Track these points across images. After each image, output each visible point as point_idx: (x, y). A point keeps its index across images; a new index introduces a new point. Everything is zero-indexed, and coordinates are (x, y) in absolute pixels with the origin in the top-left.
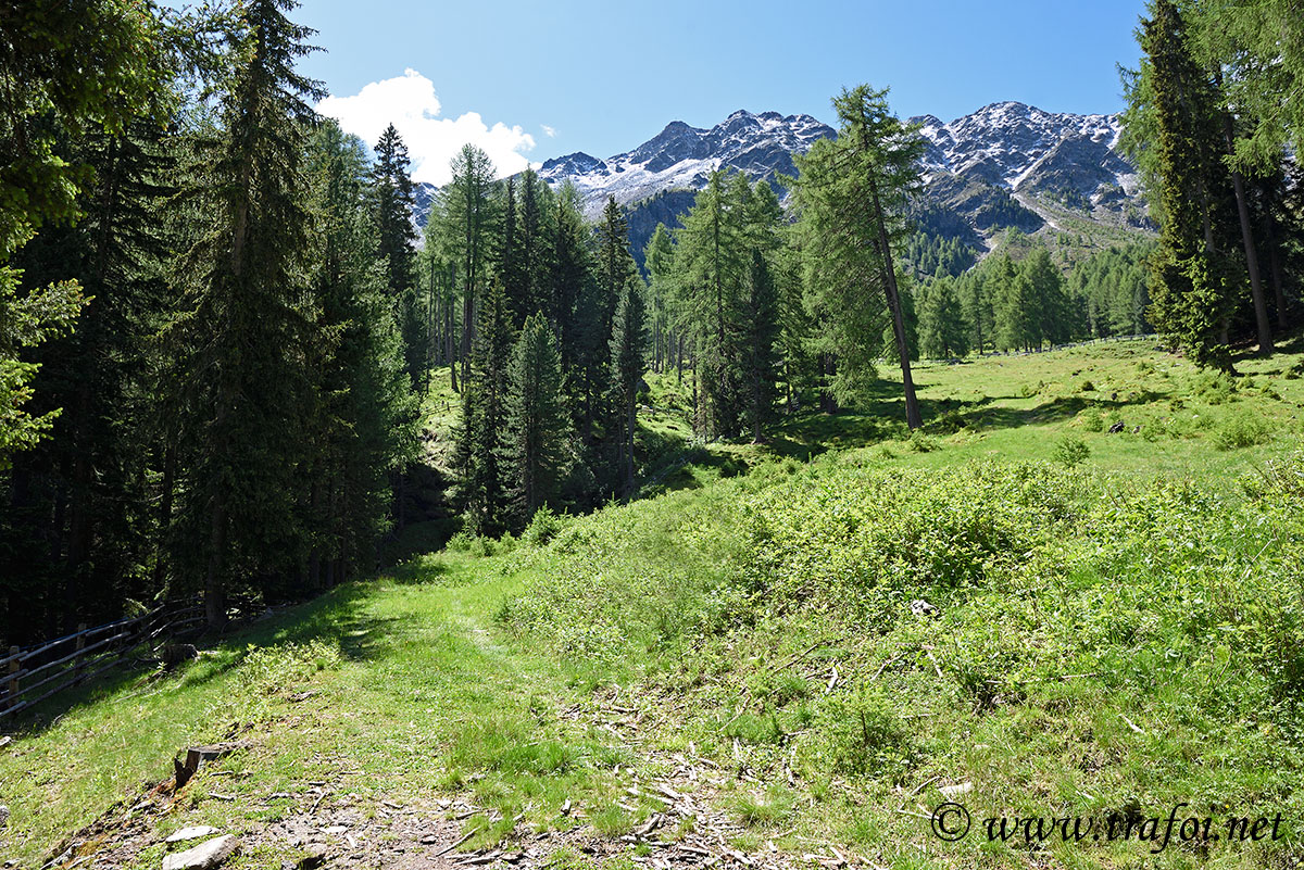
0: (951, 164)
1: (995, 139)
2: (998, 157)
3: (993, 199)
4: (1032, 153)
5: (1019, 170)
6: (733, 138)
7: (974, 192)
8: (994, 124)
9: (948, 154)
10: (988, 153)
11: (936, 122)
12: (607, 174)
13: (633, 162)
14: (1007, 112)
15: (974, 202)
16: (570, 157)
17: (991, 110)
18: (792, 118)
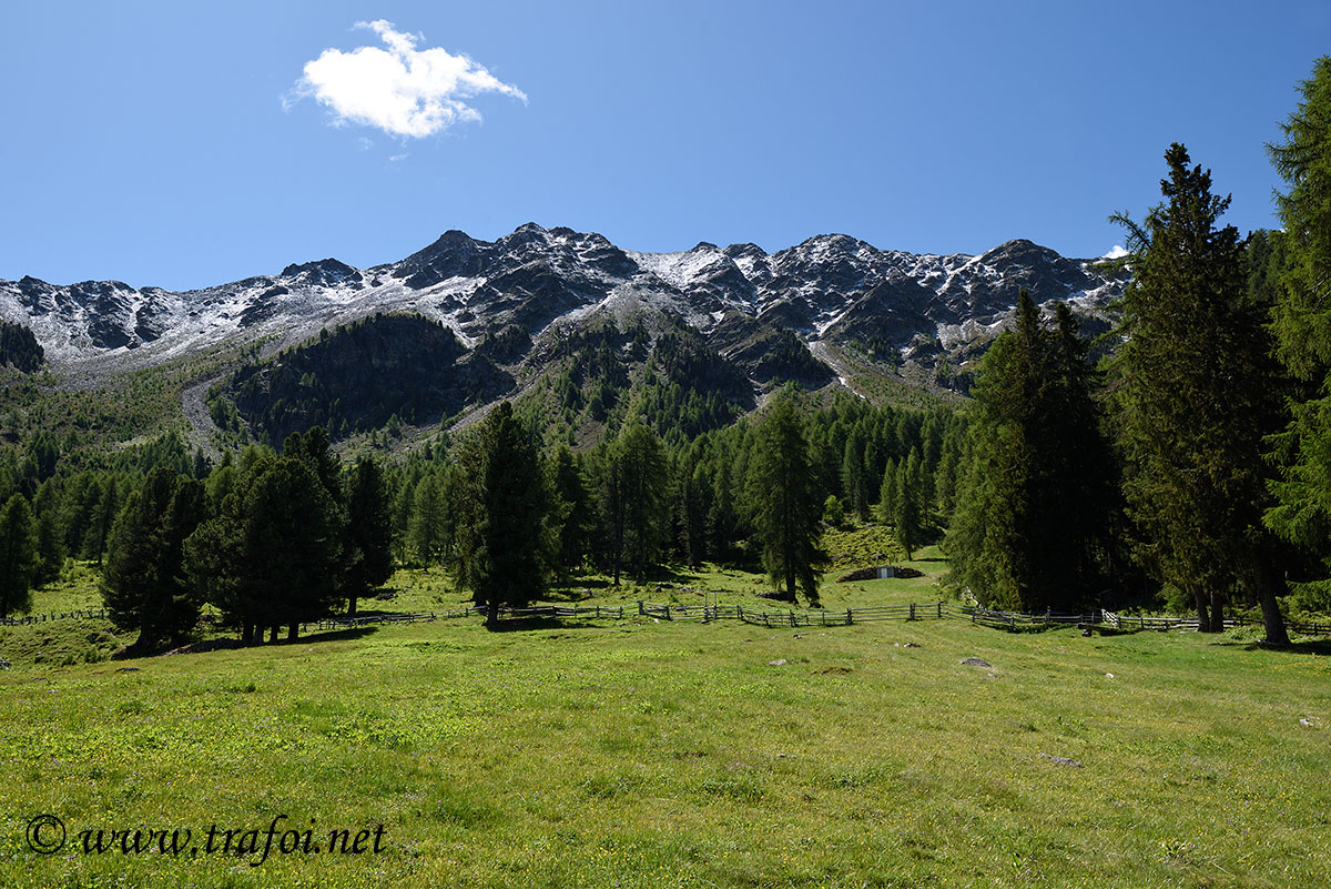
0: (760, 302)
1: (811, 276)
2: (811, 297)
3: (779, 346)
4: (850, 294)
5: (832, 314)
6: (510, 255)
7: (762, 338)
8: (815, 258)
9: (760, 290)
10: (801, 292)
11: (756, 252)
12: (359, 287)
13: (394, 276)
14: (831, 246)
15: (760, 348)
16: (318, 263)
17: (816, 243)
18: (580, 237)
